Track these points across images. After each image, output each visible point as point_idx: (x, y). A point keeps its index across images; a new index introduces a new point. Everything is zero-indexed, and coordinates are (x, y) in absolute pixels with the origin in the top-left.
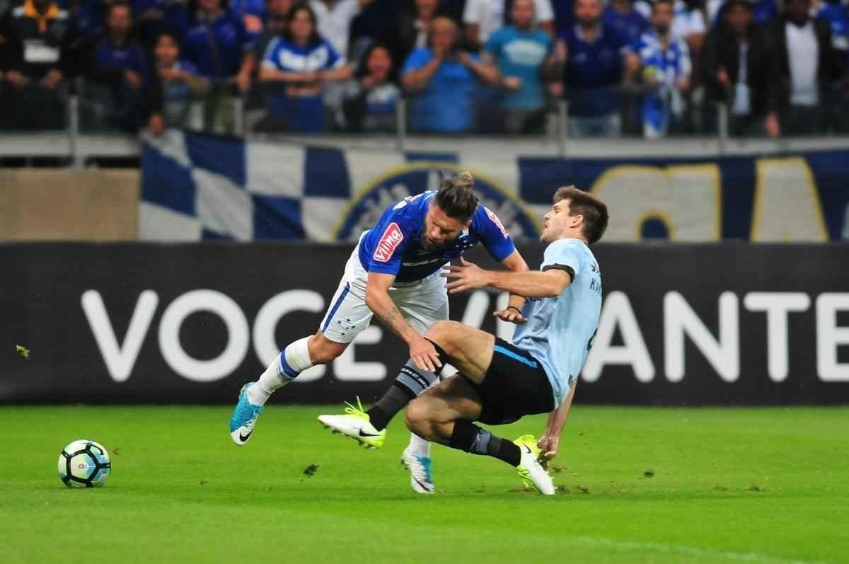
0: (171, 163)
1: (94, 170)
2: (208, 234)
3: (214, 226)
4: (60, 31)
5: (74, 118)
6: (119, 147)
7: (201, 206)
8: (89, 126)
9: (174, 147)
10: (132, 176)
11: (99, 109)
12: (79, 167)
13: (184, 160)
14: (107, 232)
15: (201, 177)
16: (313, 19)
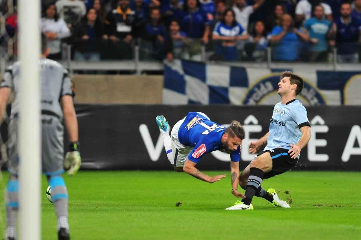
0: (176, 73)
1: (145, 76)
2: (191, 102)
3: (193, 98)
4: (131, 19)
5: (137, 55)
6: (155, 66)
7: (188, 90)
8: (142, 58)
9: (177, 66)
10: (160, 79)
11: (147, 51)
12: (139, 75)
13: (181, 72)
14: (149, 101)
15: (188, 78)
16: (234, 15)
